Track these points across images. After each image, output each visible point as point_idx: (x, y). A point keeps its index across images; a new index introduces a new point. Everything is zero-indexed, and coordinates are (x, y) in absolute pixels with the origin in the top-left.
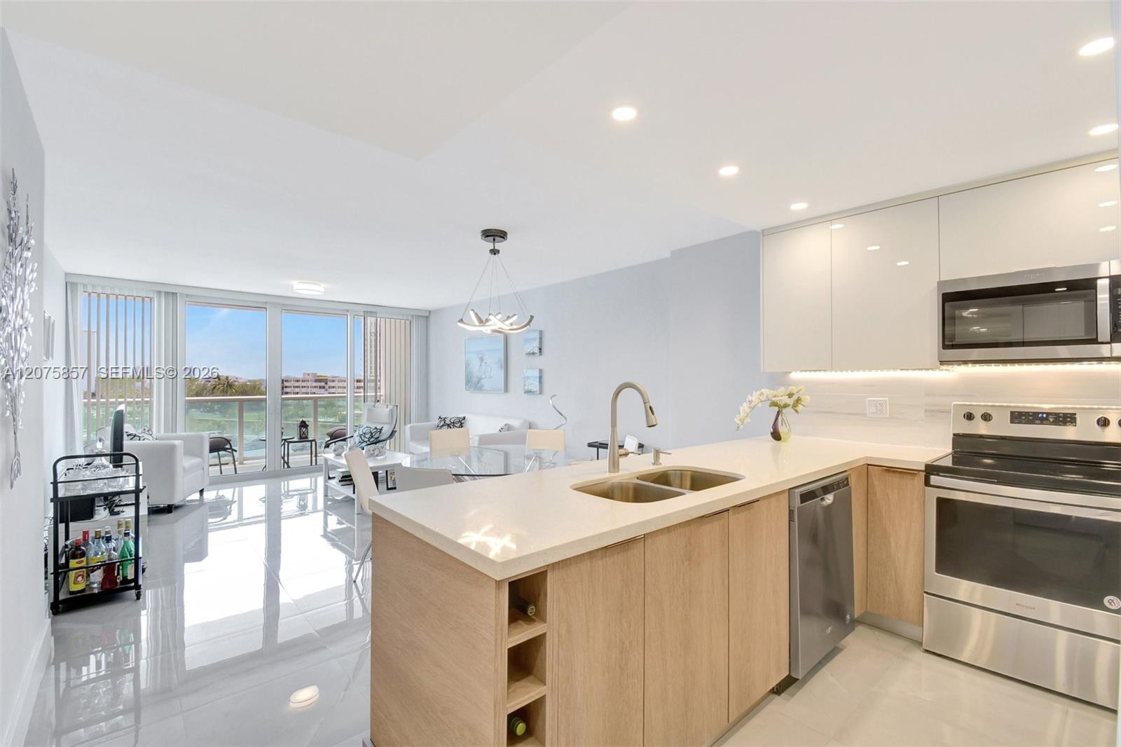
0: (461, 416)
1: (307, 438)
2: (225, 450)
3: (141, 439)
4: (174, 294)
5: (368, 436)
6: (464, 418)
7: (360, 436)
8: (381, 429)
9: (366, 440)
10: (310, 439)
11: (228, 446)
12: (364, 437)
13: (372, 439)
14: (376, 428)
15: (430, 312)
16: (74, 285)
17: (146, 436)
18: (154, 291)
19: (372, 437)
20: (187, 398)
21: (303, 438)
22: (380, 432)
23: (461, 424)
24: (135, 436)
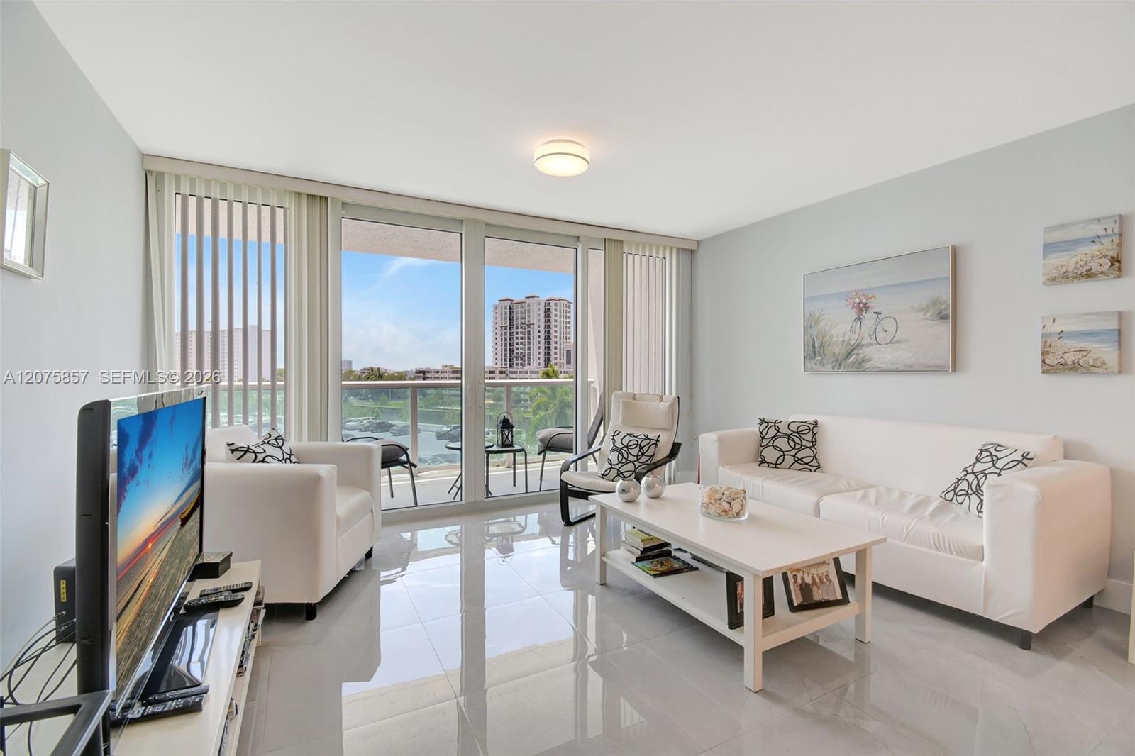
0: (811, 418)
1: (511, 445)
2: (402, 463)
3: (260, 457)
4: (323, 199)
5: (635, 451)
6: (816, 424)
7: (620, 451)
8: (657, 441)
9: (631, 458)
10: (516, 447)
11: (404, 458)
12: (628, 452)
13: (644, 459)
14: (647, 438)
15: (698, 242)
16: (160, 176)
17: (270, 450)
18: (291, 192)
19: (643, 454)
20: (343, 383)
21: (506, 445)
22: (656, 445)
23: (814, 434)
24: (246, 452)
